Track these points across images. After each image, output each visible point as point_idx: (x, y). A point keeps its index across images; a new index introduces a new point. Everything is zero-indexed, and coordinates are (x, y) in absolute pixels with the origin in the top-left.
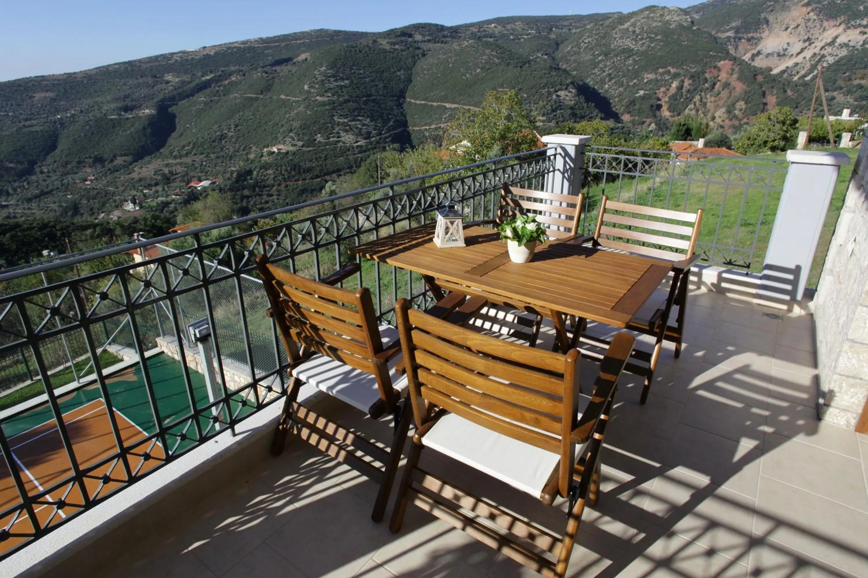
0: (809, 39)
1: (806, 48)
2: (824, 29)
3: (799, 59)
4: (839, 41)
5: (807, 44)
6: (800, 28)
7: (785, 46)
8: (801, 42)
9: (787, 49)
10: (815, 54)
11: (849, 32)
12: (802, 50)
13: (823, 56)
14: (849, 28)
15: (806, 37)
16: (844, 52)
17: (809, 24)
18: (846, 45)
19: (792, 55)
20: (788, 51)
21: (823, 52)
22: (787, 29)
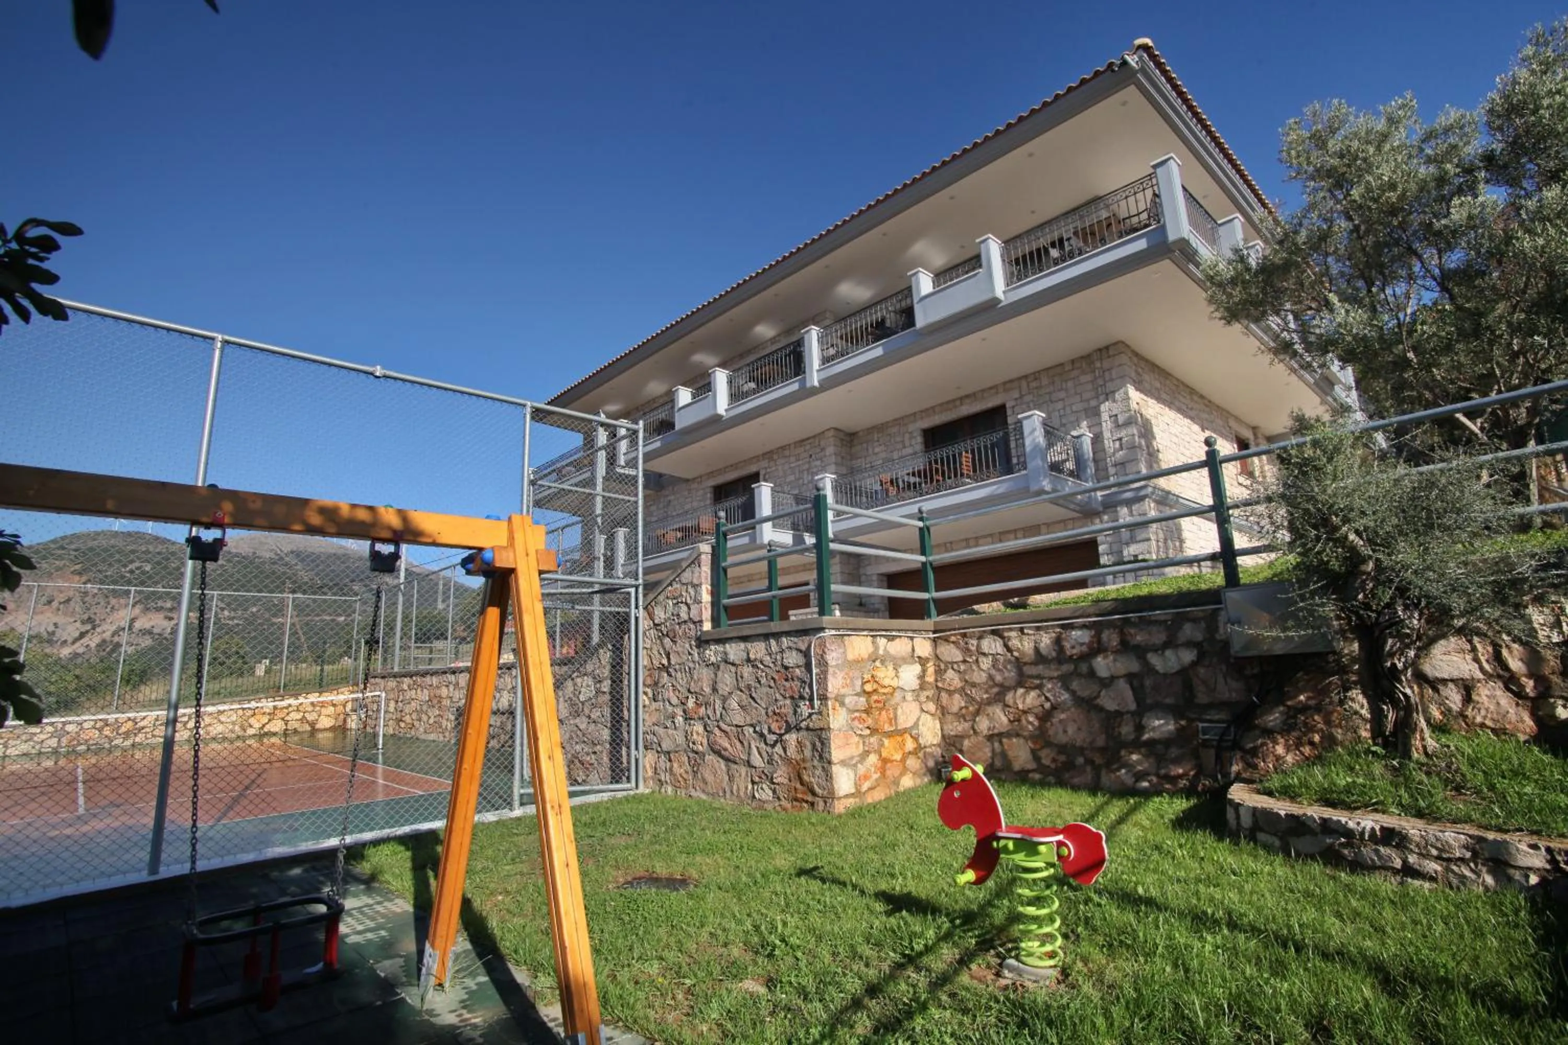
0: (90, 620)
1: (87, 632)
2: (112, 608)
3: (79, 648)
4: (138, 625)
5: (88, 627)
6: (72, 603)
7: (51, 628)
8: (78, 624)
9: (53, 633)
10: (104, 641)
11: (151, 615)
12: (82, 635)
13: (118, 645)
14: (148, 609)
15: (86, 617)
16: (147, 642)
17: (86, 599)
18: (149, 632)
19: (65, 641)
20: (57, 635)
21: (116, 639)
22: (50, 602)
